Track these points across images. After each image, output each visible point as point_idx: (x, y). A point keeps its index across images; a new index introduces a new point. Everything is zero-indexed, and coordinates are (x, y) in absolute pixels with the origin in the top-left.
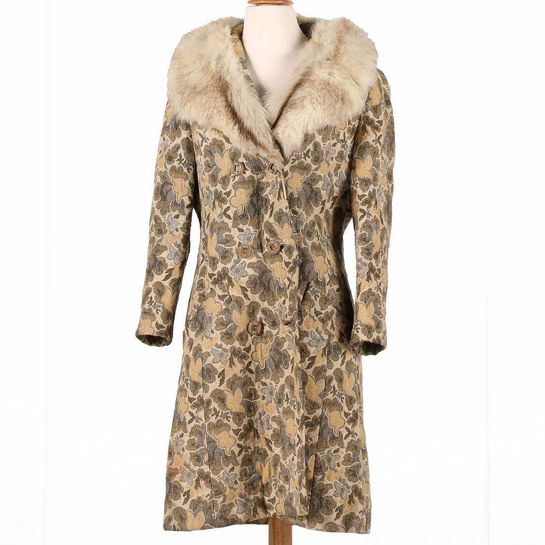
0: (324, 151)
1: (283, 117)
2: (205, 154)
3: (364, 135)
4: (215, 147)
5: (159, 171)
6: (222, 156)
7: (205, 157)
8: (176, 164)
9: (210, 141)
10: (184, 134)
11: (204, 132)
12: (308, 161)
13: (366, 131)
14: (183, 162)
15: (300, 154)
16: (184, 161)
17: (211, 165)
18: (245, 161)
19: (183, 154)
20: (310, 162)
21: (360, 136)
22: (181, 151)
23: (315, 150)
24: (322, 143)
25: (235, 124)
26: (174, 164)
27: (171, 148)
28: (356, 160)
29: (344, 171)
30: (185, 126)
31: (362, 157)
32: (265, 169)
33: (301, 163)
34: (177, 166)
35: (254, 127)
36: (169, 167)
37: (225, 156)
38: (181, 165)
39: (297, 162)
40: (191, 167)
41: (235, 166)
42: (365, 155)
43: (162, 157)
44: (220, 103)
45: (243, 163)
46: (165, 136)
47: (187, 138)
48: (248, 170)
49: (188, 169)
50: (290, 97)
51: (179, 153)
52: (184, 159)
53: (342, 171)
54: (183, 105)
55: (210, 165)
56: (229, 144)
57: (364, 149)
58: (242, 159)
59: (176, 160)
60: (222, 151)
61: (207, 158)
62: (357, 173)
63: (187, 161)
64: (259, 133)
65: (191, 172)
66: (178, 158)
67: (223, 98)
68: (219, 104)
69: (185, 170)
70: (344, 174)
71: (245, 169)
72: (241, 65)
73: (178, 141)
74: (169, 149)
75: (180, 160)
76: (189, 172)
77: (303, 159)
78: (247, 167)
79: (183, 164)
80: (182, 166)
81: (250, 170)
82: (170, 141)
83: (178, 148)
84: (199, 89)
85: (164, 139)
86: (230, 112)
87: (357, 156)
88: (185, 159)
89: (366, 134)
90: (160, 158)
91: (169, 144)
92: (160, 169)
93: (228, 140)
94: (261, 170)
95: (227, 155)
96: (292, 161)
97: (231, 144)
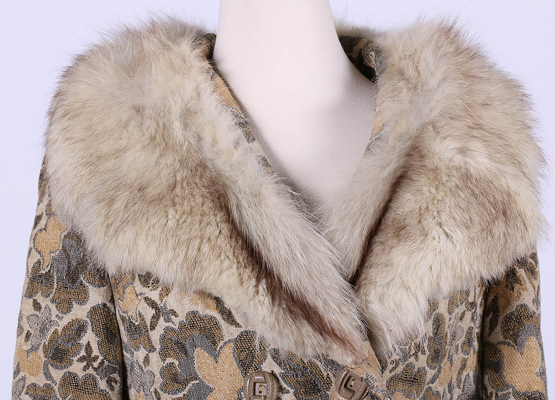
0: (449, 335)
1: (373, 259)
2: (162, 350)
3: (513, 289)
4: (196, 333)
5: (28, 382)
6: (216, 357)
7: (164, 355)
8: (77, 368)
9: (182, 317)
10: (96, 296)
11: (161, 296)
12: (422, 361)
13: (518, 281)
14: (96, 364)
15: (407, 347)
16: (99, 361)
17: (182, 376)
18: (278, 370)
19: (94, 346)
20: (425, 365)
21: (501, 292)
22: (90, 337)
23: (436, 334)
24: (447, 316)
25: (258, 280)
26: (71, 369)
27: (60, 329)
28: (502, 347)
29: (471, 374)
30: (97, 277)
31: (515, 342)
32: (328, 389)
33: (410, 366)
34: (81, 374)
35: (310, 289)
36: (57, 374)
37: (222, 356)
38: (90, 371)
39: (401, 368)
40: (116, 376)
41: (255, 384)
42: (523, 337)
43: (34, 349)
44: (215, 227)
45: (273, 374)
46: (39, 298)
47: (104, 305)
48: (288, 392)
49: (109, 382)
50: (385, 209)
51: (84, 341)
52: (96, 358)
53: (468, 375)
54: (112, 230)
55: (181, 378)
56: (233, 328)
57: (520, 323)
58: (269, 365)
59: (75, 359)
60: (214, 343)
61: (169, 360)
62: (508, 379)
63: (106, 363)
64: (325, 302)
65: (117, 387)
66: (83, 353)
67: (220, 216)
68: (212, 231)
69: (102, 385)
70: (472, 379)
71: (281, 389)
72: (239, 132)
73: (80, 312)
74: (56, 332)
75: (88, 359)
76: (112, 389)
77: (412, 359)
78: (284, 385)
79: (95, 369)
80: (94, 373)
81: (292, 391)
82: (55, 311)
83: (80, 329)
84: (152, 192)
85: (37, 306)
86: (242, 249)
87: (501, 338)
88: (101, 358)
89: (517, 287)
90: (28, 352)
91: (54, 318)
92: (30, 380)
93: (228, 316)
94: (319, 391)
95: (228, 353)
96: (392, 366)
97: (238, 325)
